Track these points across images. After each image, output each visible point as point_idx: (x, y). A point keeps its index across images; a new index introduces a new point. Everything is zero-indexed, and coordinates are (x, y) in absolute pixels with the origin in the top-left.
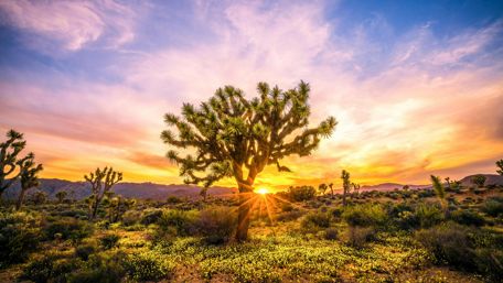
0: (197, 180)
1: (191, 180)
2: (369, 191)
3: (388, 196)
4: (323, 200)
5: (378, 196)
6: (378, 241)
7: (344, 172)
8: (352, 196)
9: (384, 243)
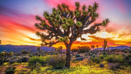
0: (46, 44)
1: (44, 44)
2: (114, 49)
3: (123, 51)
4: (93, 52)
5: (118, 51)
6: (121, 69)
7: (105, 41)
8: (106, 51)
9: (124, 69)
